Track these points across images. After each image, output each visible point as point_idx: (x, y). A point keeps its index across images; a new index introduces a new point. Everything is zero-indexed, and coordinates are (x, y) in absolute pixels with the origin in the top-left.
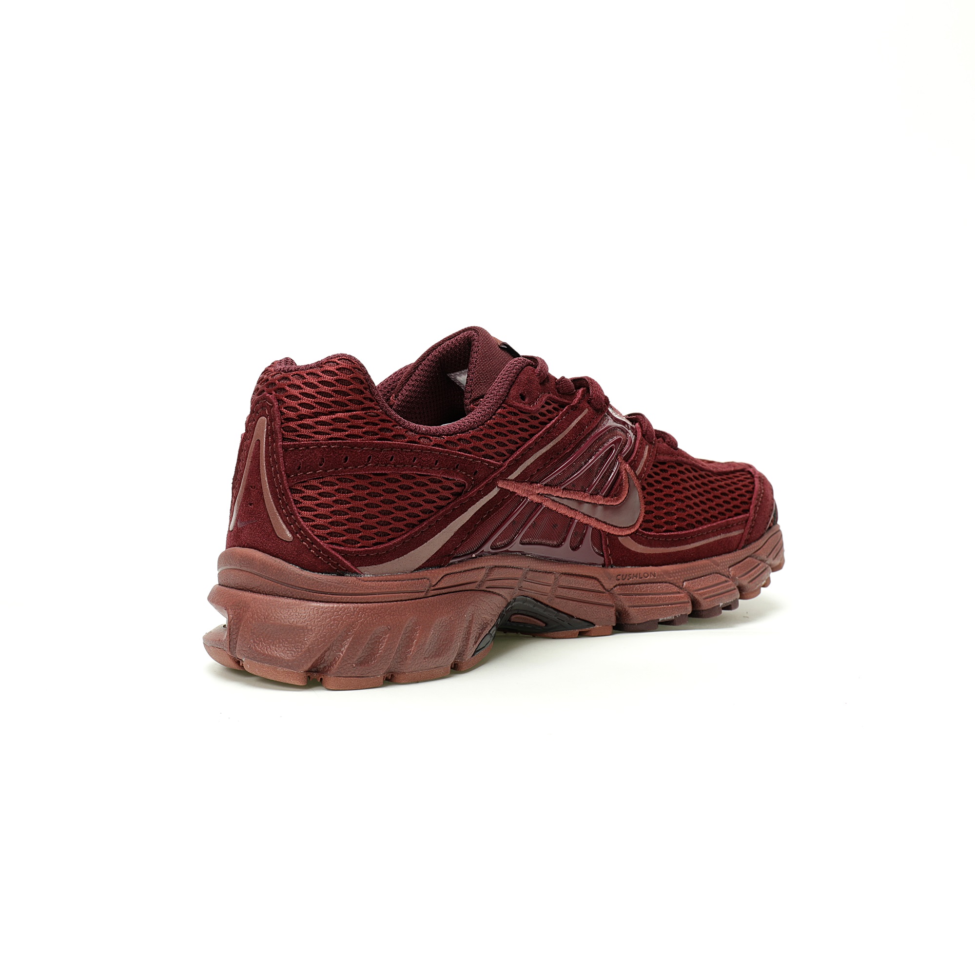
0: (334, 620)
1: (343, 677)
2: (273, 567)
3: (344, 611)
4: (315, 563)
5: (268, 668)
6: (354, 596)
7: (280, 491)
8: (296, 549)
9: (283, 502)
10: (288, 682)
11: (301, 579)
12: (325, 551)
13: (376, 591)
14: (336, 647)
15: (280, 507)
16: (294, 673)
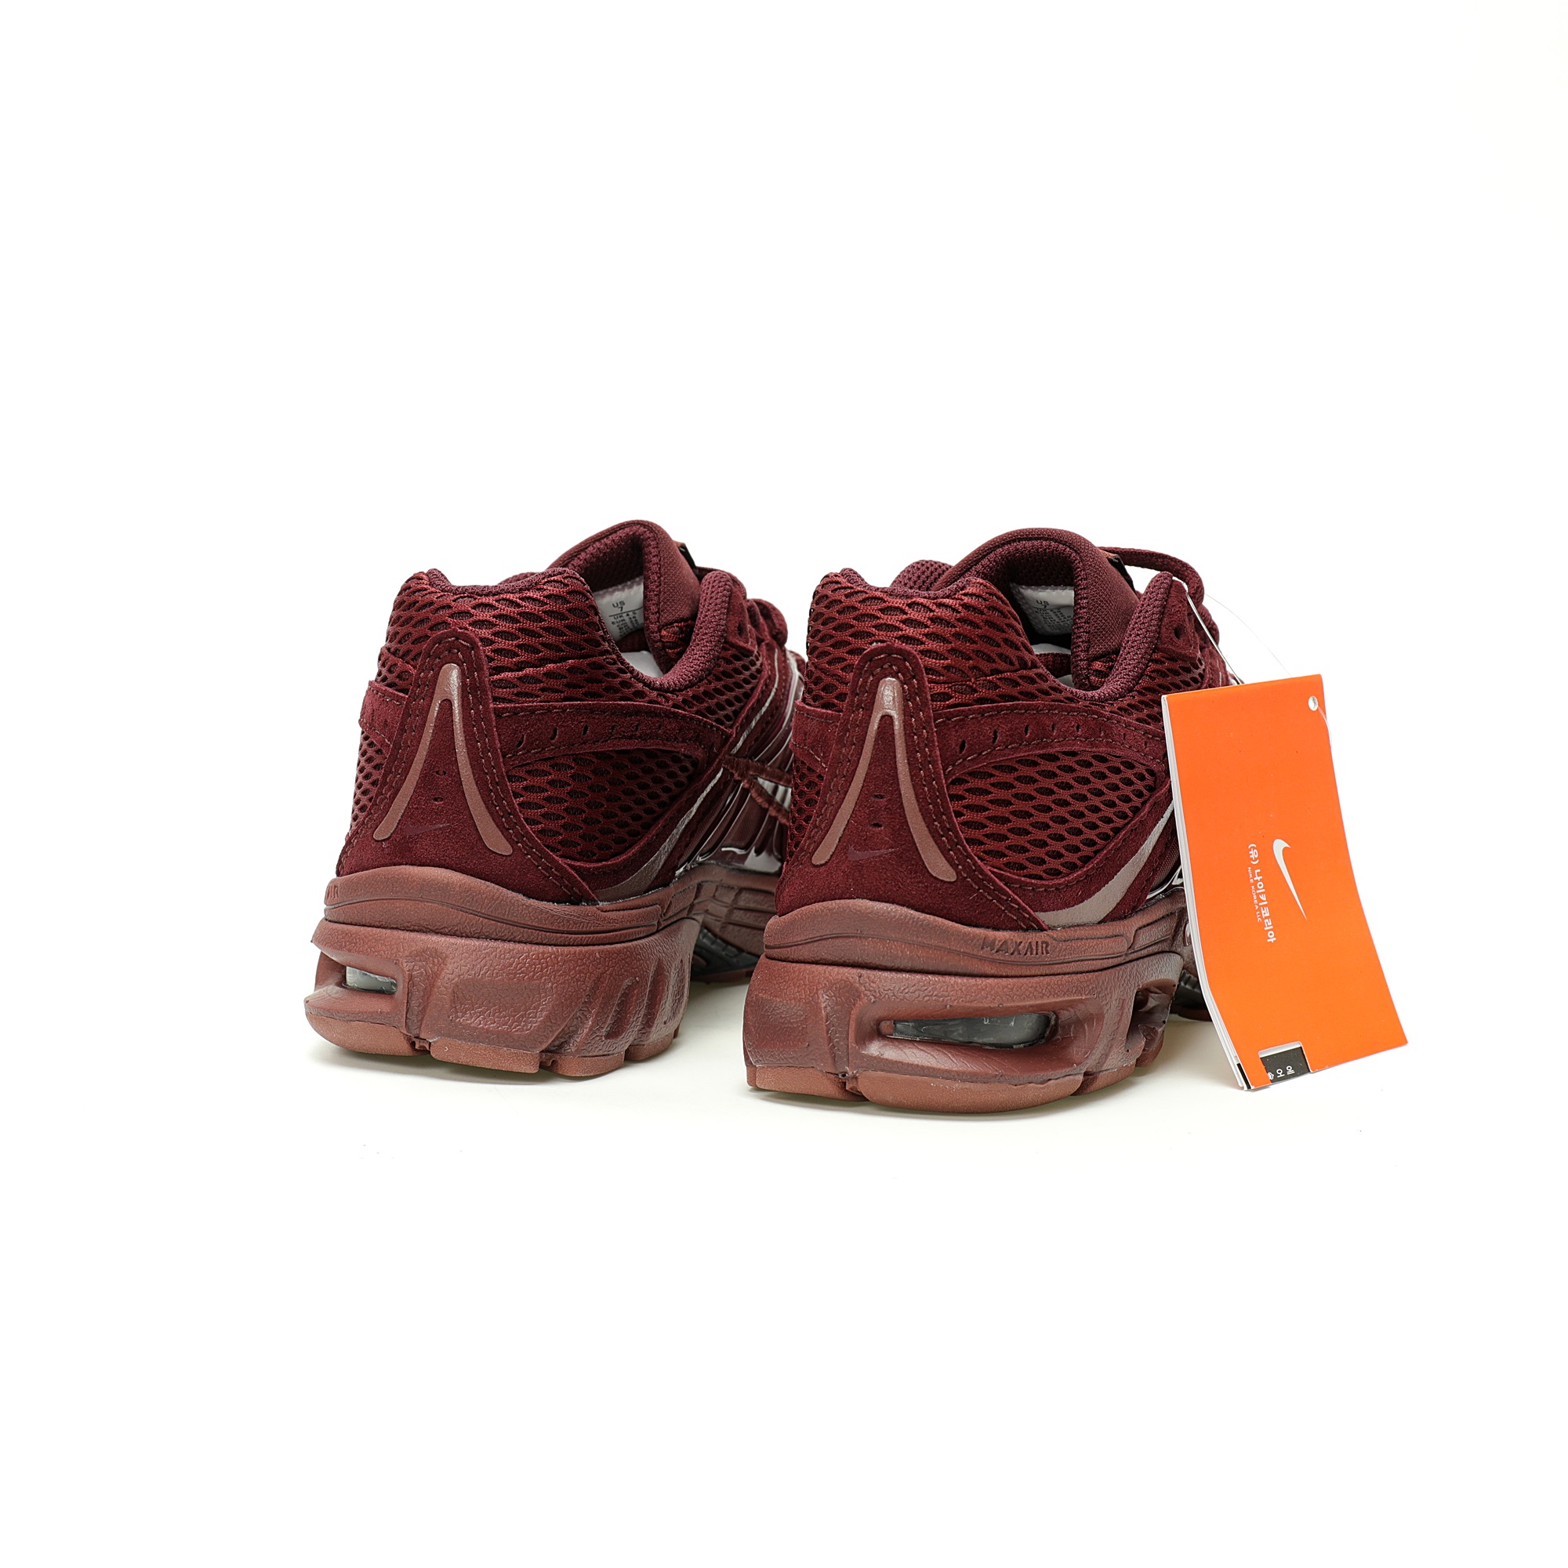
0: (580, 972)
1: (589, 1057)
2: (484, 896)
3: (589, 958)
4: (546, 887)
5: (485, 1050)
6: (595, 935)
7: (493, 779)
8: (518, 867)
9: (497, 795)
10: (515, 1069)
11: (529, 913)
12: (559, 868)
13: (617, 926)
14: (581, 1012)
15: (493, 803)
16: (527, 1054)
